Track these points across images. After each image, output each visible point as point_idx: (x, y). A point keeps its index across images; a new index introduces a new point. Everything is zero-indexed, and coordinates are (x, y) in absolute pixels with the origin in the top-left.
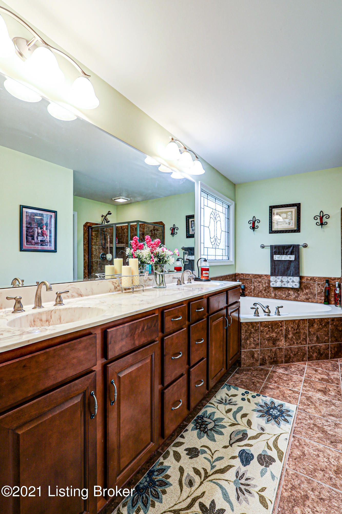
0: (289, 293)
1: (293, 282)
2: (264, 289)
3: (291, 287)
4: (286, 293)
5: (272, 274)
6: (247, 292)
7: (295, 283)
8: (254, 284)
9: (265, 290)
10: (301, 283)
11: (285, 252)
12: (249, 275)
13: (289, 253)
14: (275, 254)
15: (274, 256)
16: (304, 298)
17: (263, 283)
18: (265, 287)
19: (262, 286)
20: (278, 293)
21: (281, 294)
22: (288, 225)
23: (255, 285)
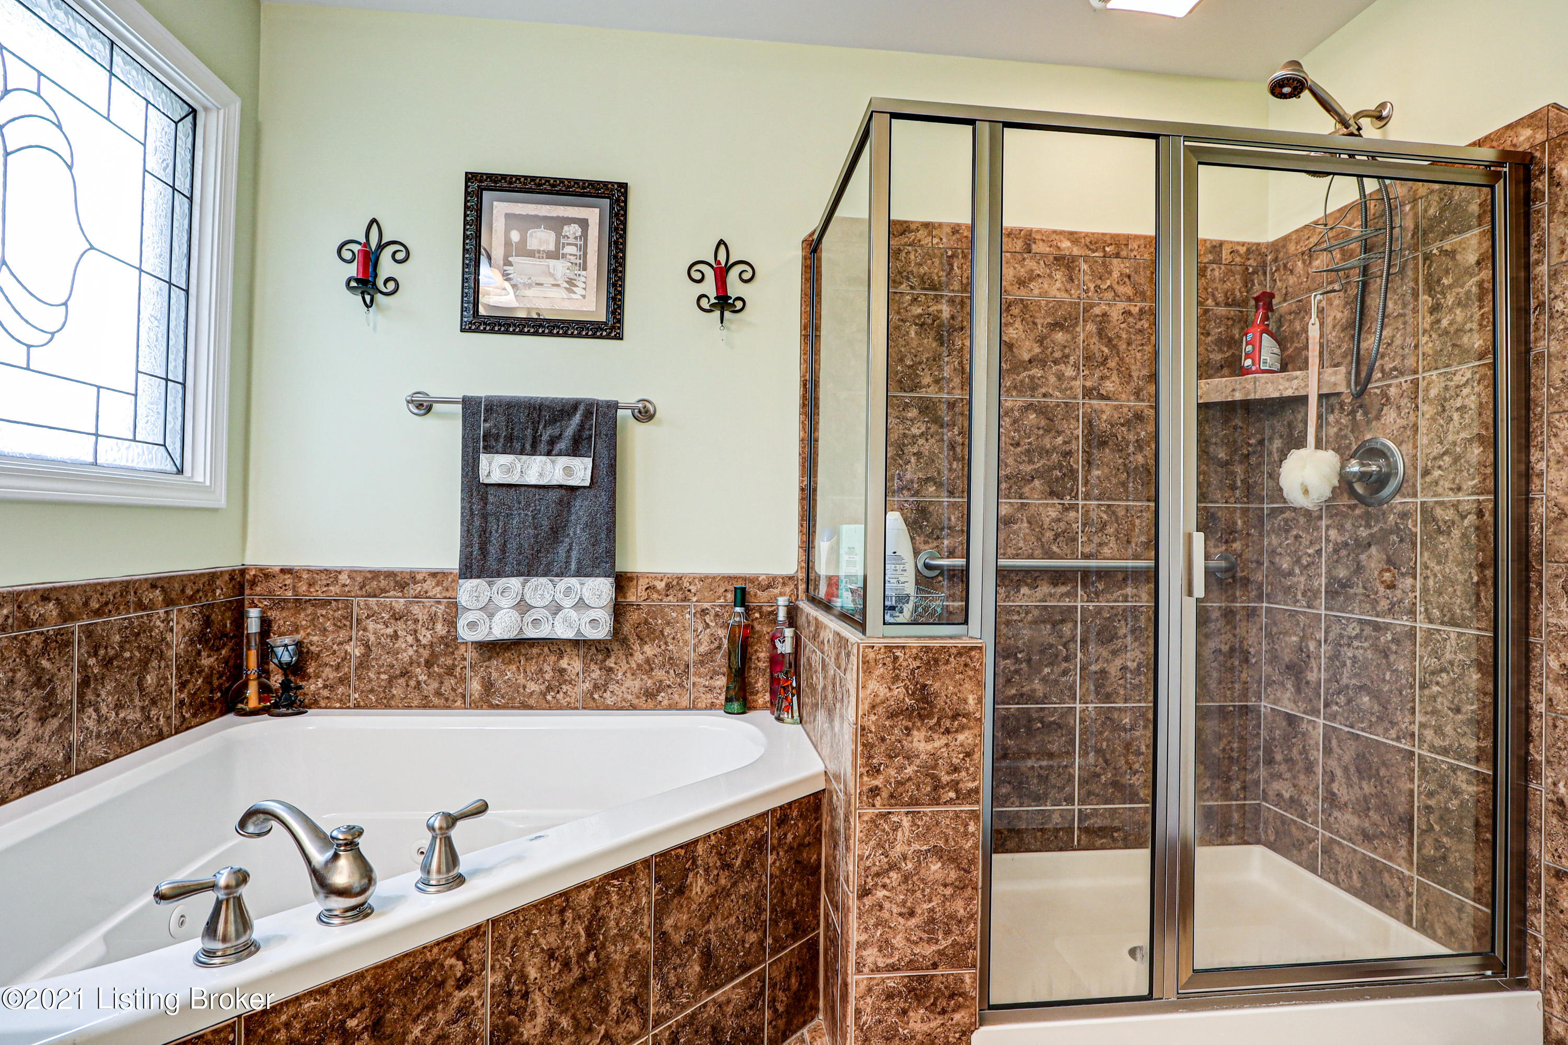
0: (562, 671)
1: (581, 605)
2: (426, 653)
3: (570, 635)
4: (547, 668)
5: (469, 570)
6: (320, 683)
7: (593, 614)
8: (365, 630)
9: (429, 664)
10: (619, 610)
11: (545, 438)
12: (332, 575)
13: (562, 445)
14: (488, 449)
15: (484, 458)
16: (636, 690)
17: (416, 621)
18: (431, 645)
19: (410, 639)
20: (503, 673)
21: (521, 680)
22: (564, 294)
23: (372, 638)
